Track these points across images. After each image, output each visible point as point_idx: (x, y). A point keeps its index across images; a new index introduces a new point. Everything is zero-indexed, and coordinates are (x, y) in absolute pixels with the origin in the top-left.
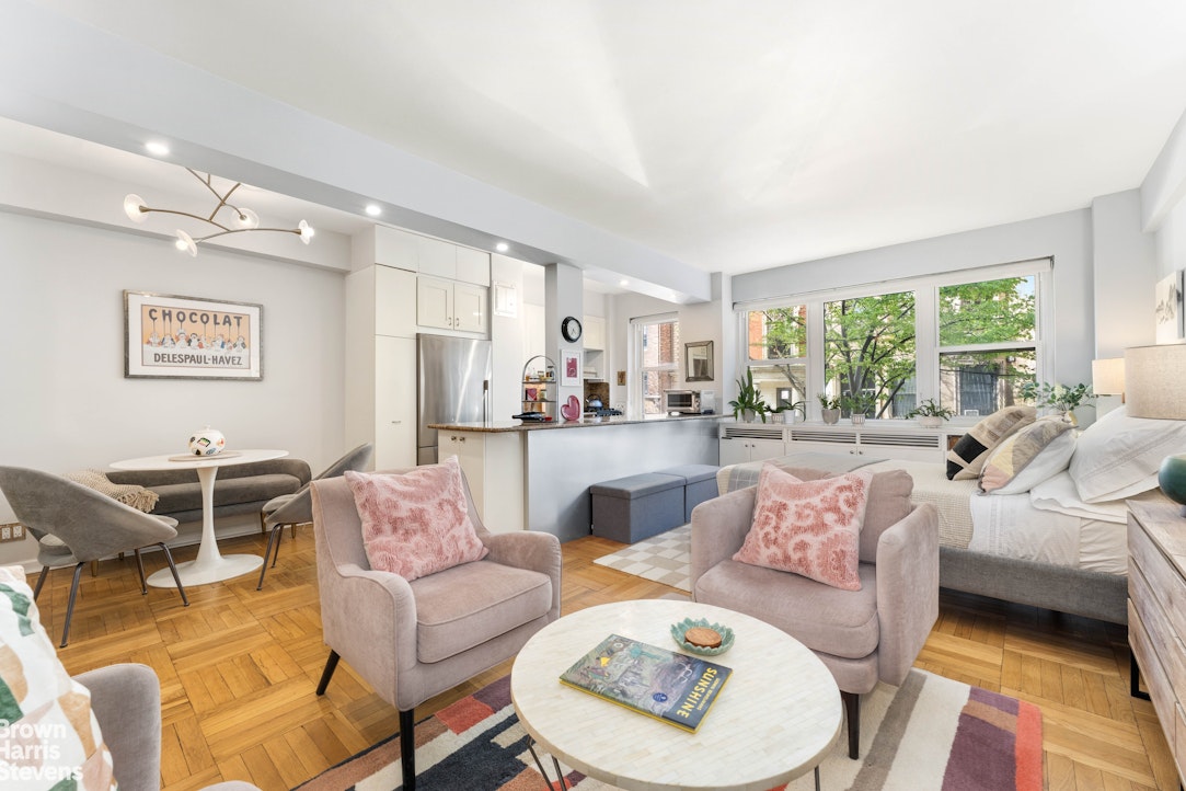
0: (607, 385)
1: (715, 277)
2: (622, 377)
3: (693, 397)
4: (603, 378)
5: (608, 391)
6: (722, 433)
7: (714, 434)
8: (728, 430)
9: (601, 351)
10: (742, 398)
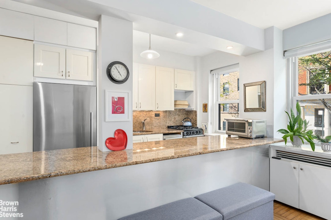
0: (196, 112)
1: (268, 32)
2: (205, 107)
3: (247, 125)
4: (193, 108)
5: (196, 116)
6: (273, 153)
7: (266, 153)
8: (278, 151)
9: (193, 91)
10: (291, 127)
